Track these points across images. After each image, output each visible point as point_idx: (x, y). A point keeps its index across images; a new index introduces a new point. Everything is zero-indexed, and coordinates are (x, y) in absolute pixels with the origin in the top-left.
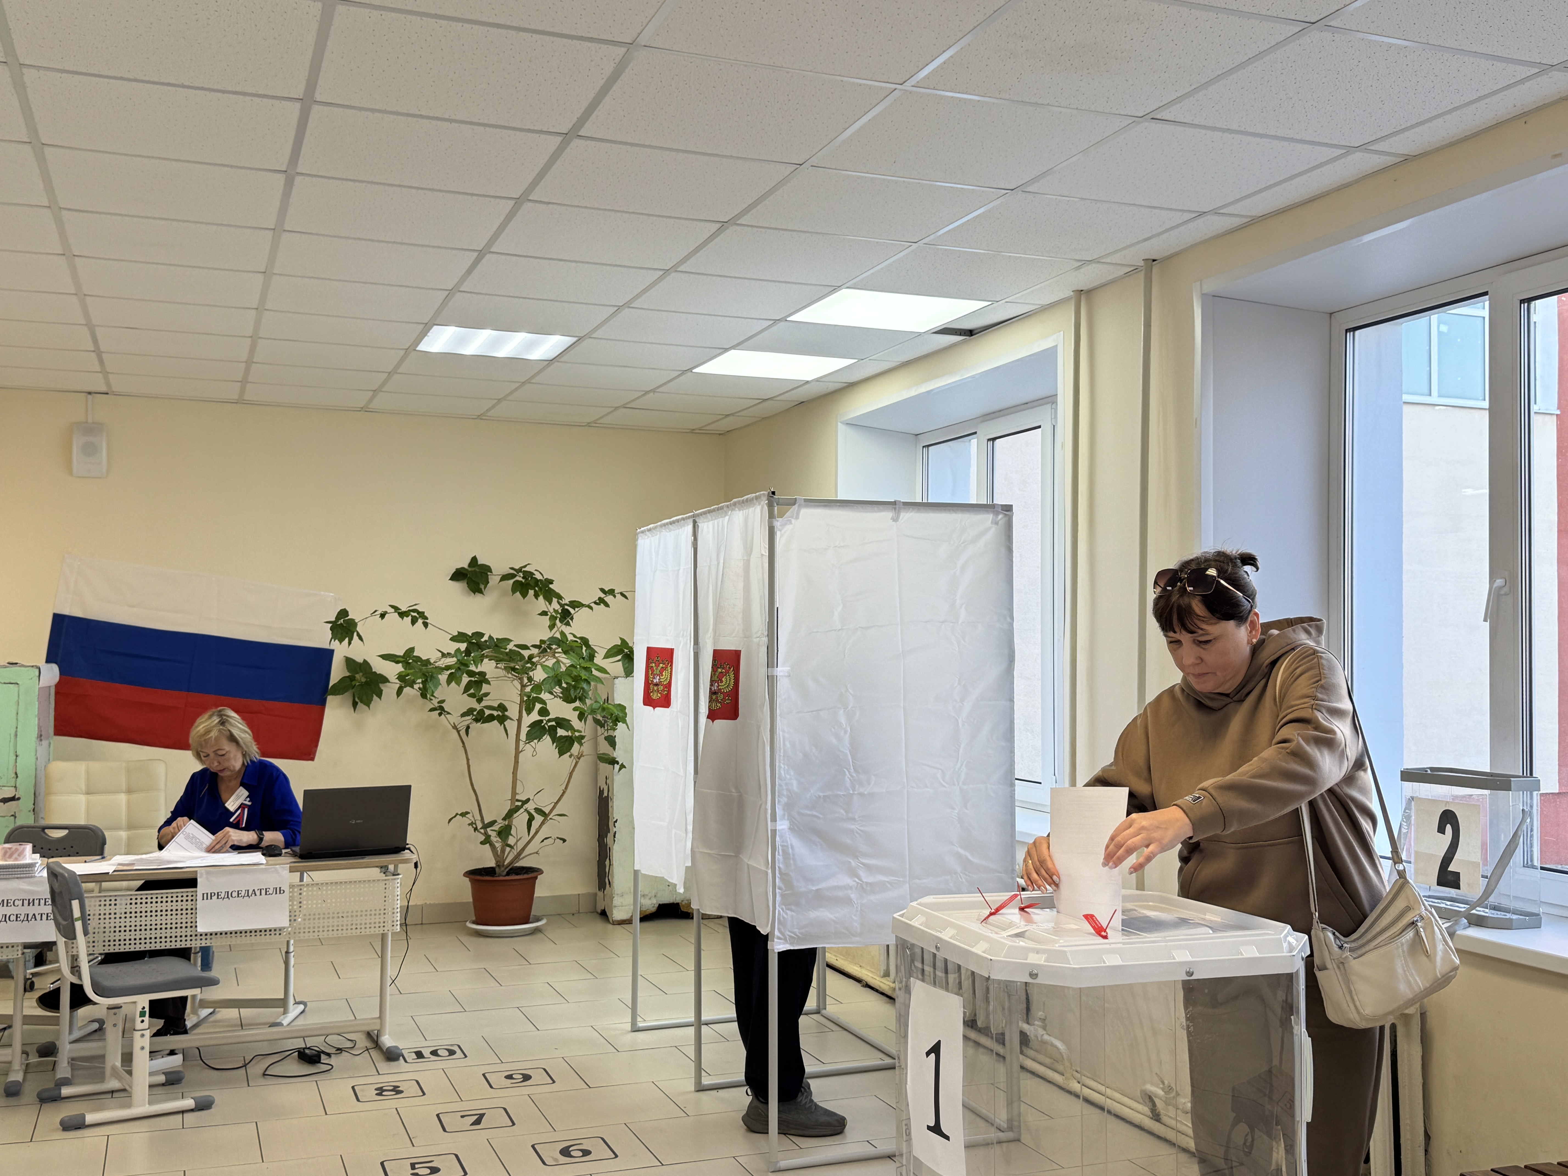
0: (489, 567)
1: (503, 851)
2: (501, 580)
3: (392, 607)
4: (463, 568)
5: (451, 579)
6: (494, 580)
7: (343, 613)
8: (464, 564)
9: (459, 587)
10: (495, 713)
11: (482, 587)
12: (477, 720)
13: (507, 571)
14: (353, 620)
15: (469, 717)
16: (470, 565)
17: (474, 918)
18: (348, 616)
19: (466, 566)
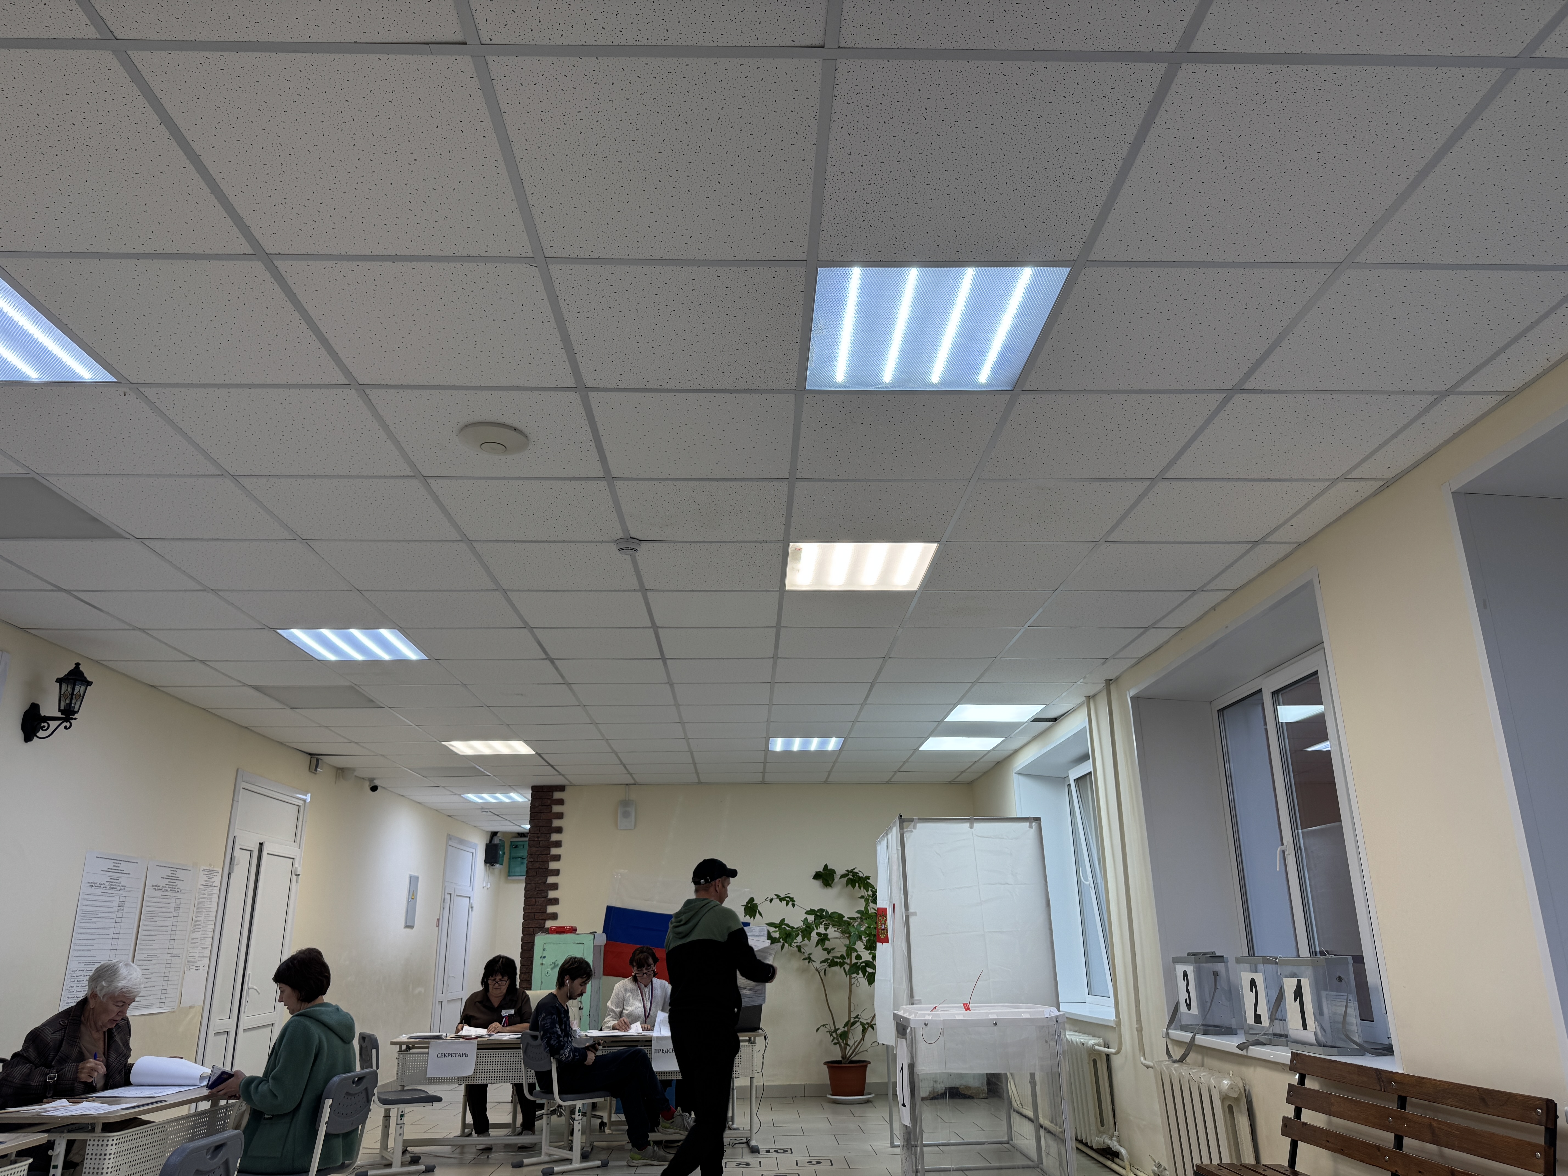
0: (834, 870)
1: (845, 1049)
2: (841, 878)
3: (776, 895)
4: (820, 871)
5: (814, 878)
6: (837, 878)
7: (752, 900)
8: (820, 869)
9: (817, 883)
10: (838, 960)
11: (830, 882)
12: (830, 966)
13: (845, 872)
14: (756, 904)
15: (825, 964)
16: (823, 870)
17: (831, 1093)
18: (754, 901)
19: (821, 870)
